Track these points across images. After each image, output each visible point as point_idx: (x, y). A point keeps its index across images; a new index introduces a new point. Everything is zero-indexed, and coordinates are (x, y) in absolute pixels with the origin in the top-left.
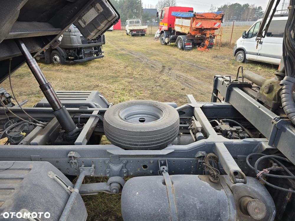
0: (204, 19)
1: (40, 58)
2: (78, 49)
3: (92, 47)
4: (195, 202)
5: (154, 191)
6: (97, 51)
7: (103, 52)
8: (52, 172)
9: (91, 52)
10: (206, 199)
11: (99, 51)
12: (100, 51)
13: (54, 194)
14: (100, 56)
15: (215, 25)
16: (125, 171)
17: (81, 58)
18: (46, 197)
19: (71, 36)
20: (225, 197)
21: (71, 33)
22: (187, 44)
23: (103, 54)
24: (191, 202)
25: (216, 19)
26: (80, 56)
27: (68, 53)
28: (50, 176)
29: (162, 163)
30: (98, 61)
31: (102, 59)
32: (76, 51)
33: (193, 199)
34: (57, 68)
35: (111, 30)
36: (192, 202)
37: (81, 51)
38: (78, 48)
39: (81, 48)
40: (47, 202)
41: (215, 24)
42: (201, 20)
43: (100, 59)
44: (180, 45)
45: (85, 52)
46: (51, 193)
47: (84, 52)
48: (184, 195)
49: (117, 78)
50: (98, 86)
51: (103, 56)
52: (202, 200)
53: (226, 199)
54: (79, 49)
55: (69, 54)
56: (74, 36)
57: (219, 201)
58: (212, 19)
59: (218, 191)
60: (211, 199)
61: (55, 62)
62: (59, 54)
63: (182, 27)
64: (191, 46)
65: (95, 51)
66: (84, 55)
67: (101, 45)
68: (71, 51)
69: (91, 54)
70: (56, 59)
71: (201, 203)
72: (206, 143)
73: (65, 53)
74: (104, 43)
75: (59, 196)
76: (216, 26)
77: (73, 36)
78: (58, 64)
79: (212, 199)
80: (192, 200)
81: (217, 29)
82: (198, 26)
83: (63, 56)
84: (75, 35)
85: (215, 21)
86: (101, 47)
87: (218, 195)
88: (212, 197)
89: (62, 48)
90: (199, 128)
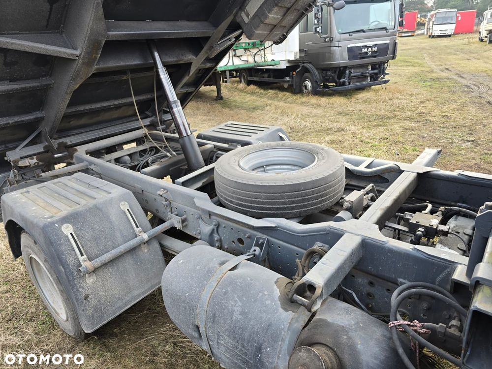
1: (289, 85)
2: (340, 70)
3: (368, 66)
4: (235, 309)
5: (198, 268)
6: (376, 71)
7: (388, 74)
8: (127, 203)
9: (363, 73)
10: (254, 312)
11: (380, 72)
12: (383, 72)
13: (115, 228)
14: (380, 82)
16: (216, 239)
17: (343, 84)
18: (103, 225)
19: (332, 48)
20: (284, 325)
21: (332, 44)
23: (387, 78)
24: (230, 305)
26: (341, 80)
27: (324, 76)
28: (122, 207)
29: (260, 242)
30: (374, 90)
31: (383, 85)
32: (337, 72)
33: (236, 301)
34: (304, 99)
35: (450, 34)
36: (232, 305)
37: (345, 72)
38: (340, 67)
39: (345, 68)
40: (100, 230)
43: (380, 86)
45: (352, 75)
46: (112, 225)
47: (350, 73)
48: (229, 290)
49: (390, 119)
50: (343, 130)
51: (386, 82)
52: (246, 310)
53: (283, 329)
54: (342, 69)
55: (326, 78)
56: (337, 48)
57: (270, 325)
59: (281, 310)
60: (260, 315)
61: (305, 91)
62: (311, 78)
65: (372, 72)
66: (349, 80)
67: (387, 62)
68: (329, 73)
69: (363, 77)
70: (306, 87)
71: (242, 313)
72: (328, 229)
73: (320, 77)
74: (394, 58)
75: (121, 232)
77: (335, 48)
78: (308, 93)
79: (261, 318)
80: (232, 303)
83: (316, 81)
84: (338, 46)
86: (386, 64)
87: (276, 316)
88: (265, 314)
89: (317, 69)
90: (347, 202)
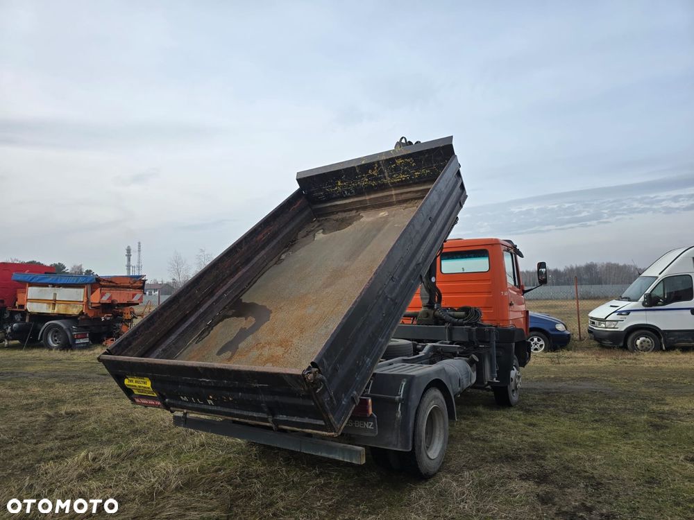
0: (114, 287)
15: (133, 297)
22: (79, 336)
25: (135, 288)
41: (134, 295)
42: (109, 289)
44: (52, 340)
58: (128, 287)
63: (55, 304)
64: (87, 340)
76: (135, 299)
81: (138, 304)
82: (105, 299)
85: (133, 291)
